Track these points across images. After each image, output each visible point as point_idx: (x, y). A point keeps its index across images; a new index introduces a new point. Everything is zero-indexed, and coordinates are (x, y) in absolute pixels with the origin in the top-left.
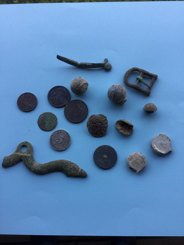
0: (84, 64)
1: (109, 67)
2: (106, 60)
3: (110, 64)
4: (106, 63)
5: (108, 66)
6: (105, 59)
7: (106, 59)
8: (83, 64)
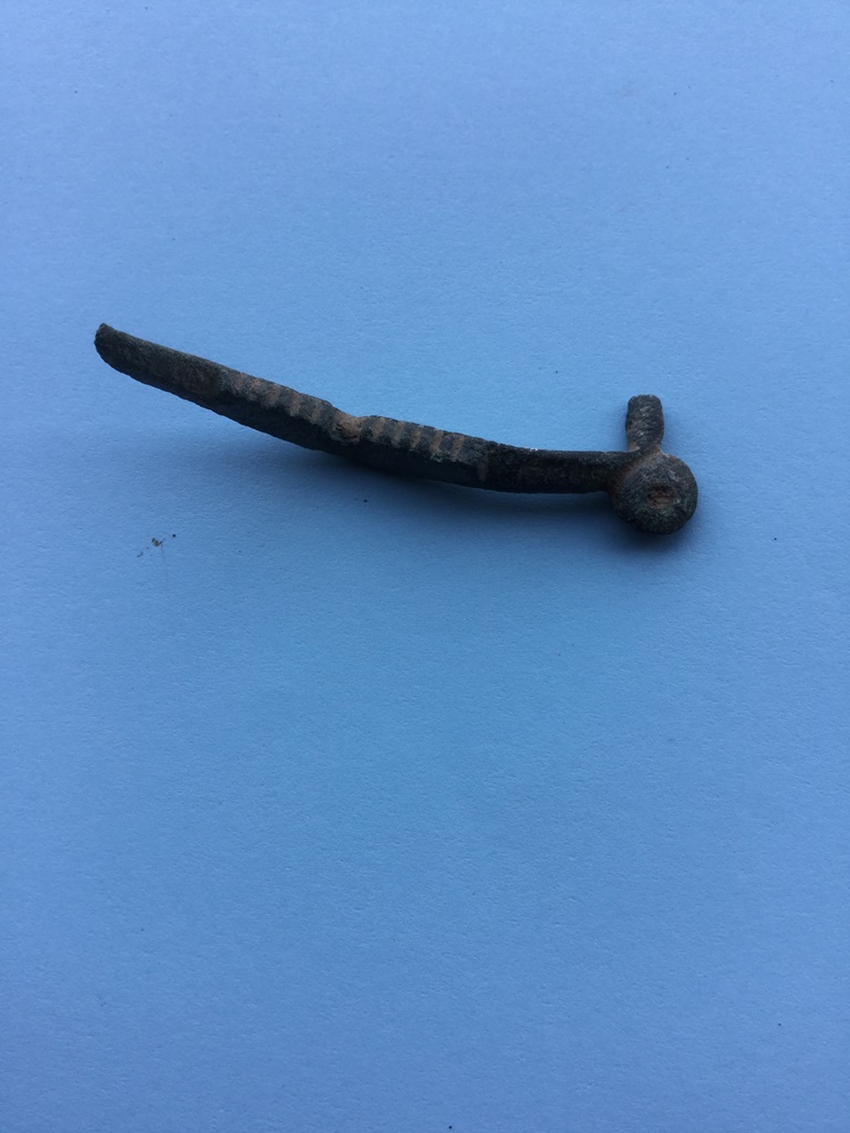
0: (397, 438)
1: (664, 508)
2: (645, 418)
3: (683, 470)
4: (644, 453)
5: (662, 489)
6: (634, 404)
7: (645, 398)
8: (388, 439)
